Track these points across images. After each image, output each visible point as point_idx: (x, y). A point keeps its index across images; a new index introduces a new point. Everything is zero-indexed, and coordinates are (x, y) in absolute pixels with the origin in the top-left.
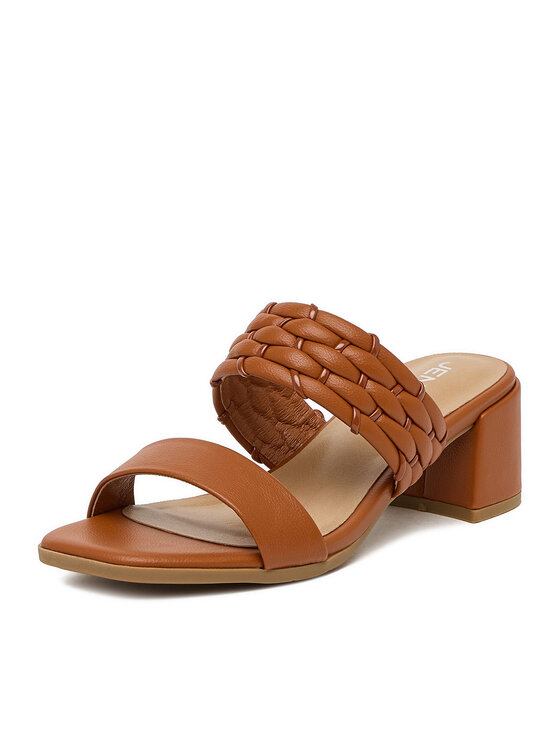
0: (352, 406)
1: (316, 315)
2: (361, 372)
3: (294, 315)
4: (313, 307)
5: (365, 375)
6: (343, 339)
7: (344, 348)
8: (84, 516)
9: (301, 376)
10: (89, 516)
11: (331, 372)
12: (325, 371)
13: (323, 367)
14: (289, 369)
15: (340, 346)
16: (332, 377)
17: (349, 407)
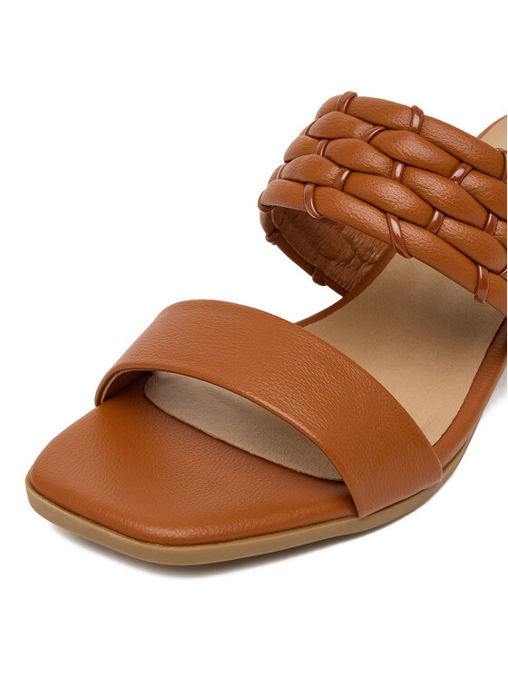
0: (477, 264)
1: (421, 124)
2: (489, 211)
3: (388, 124)
4: (416, 111)
5: (493, 214)
6: (461, 162)
7: (464, 176)
8: (92, 406)
9: (401, 223)
10: (98, 402)
11: (446, 215)
12: (437, 213)
13: (435, 209)
14: (384, 212)
15: (459, 173)
16: (448, 223)
17: (471, 266)
